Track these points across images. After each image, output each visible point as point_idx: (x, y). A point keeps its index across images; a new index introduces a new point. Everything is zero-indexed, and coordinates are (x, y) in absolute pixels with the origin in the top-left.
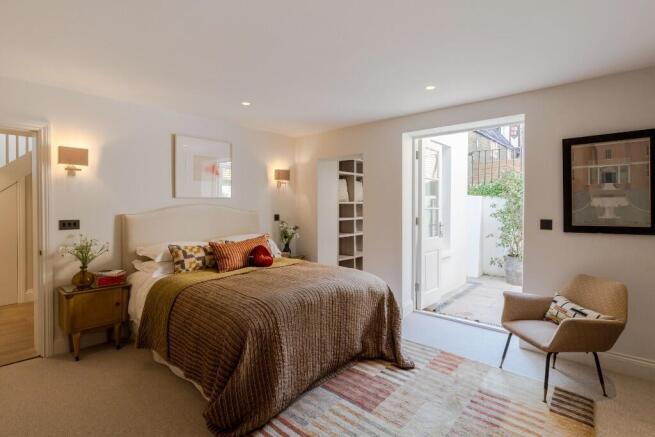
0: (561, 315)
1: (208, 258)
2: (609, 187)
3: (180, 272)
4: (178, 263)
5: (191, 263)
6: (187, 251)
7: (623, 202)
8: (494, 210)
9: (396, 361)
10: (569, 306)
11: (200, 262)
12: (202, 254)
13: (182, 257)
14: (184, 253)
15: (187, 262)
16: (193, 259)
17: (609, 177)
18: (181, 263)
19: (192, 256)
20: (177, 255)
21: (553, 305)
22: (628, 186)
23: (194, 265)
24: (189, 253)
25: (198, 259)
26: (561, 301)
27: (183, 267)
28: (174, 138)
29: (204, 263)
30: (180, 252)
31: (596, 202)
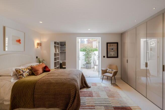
0: (110, 71)
1: (30, 71)
2: (112, 51)
3: (22, 78)
4: (21, 75)
5: (25, 74)
6: (23, 70)
7: (114, 53)
8: (83, 54)
9: (87, 87)
10: (110, 70)
11: (28, 73)
12: (28, 71)
13: (22, 73)
14: (22, 71)
15: (24, 74)
16: (26, 73)
17: (112, 49)
18: (22, 75)
19: (25, 72)
20: (20, 72)
21: (108, 70)
22: (114, 51)
23: (26, 75)
24: (24, 71)
25: (27, 72)
26: (109, 69)
27: (23, 76)
28: (4, 28)
29: (29, 74)
30: (21, 71)
31: (111, 53)
